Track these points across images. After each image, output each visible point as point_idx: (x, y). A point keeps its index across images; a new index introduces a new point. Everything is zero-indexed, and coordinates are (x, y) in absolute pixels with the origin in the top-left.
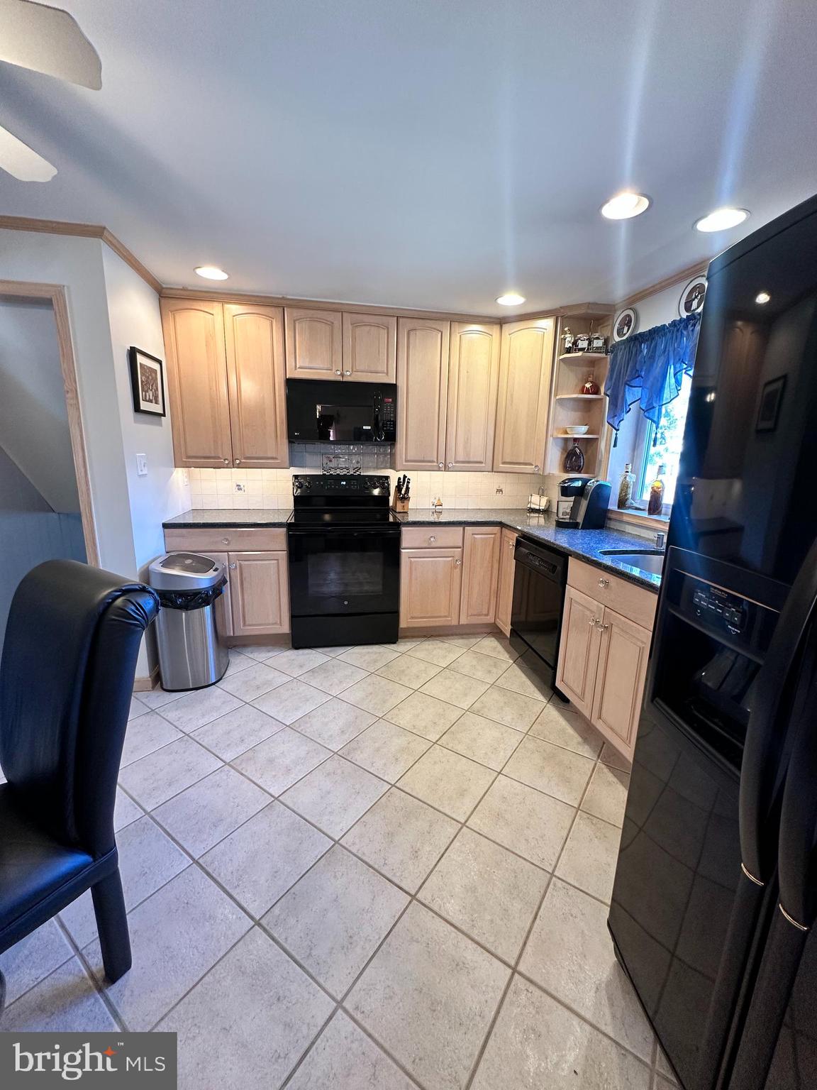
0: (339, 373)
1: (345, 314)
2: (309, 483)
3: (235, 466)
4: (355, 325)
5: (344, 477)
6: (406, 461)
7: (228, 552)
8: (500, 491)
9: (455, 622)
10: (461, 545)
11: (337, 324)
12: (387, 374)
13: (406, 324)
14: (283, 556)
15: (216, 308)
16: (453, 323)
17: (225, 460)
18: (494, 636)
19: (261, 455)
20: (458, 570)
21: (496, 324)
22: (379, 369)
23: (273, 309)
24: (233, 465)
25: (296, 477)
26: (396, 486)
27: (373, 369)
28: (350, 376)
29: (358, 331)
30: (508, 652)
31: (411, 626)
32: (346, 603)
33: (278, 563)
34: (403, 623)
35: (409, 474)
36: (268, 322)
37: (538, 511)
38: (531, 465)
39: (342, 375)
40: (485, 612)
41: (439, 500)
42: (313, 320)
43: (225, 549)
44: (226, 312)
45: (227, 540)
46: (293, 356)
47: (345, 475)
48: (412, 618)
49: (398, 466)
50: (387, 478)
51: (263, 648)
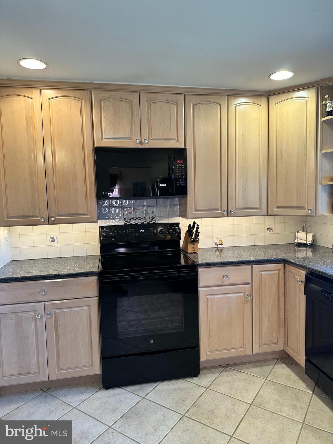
0: (138, 141)
1: (142, 94)
2: (114, 232)
3: (51, 222)
4: (150, 102)
5: (142, 226)
6: (195, 211)
7: (44, 302)
8: (270, 230)
9: (249, 352)
10: (250, 281)
11: (136, 102)
12: (178, 140)
13: (192, 100)
14: (94, 302)
15: (35, 94)
16: (229, 98)
17: (41, 218)
18: (284, 362)
19: (73, 212)
20: (249, 304)
21: (264, 96)
22: (171, 137)
23: (82, 92)
24: (49, 222)
25: (102, 228)
26: (187, 232)
27: (165, 137)
28: (147, 143)
29: (153, 106)
30: (304, 381)
31: (210, 358)
32: (152, 341)
33: (90, 309)
34: (204, 356)
35: (198, 221)
36: (78, 103)
37: (305, 245)
38: (304, 208)
39: (141, 143)
40: (275, 341)
41: (220, 240)
42: (115, 99)
43: (42, 300)
44: (43, 95)
45: (43, 291)
46: (100, 129)
47: (143, 223)
48: (211, 351)
49: (189, 214)
50: (178, 224)
51: (76, 388)
